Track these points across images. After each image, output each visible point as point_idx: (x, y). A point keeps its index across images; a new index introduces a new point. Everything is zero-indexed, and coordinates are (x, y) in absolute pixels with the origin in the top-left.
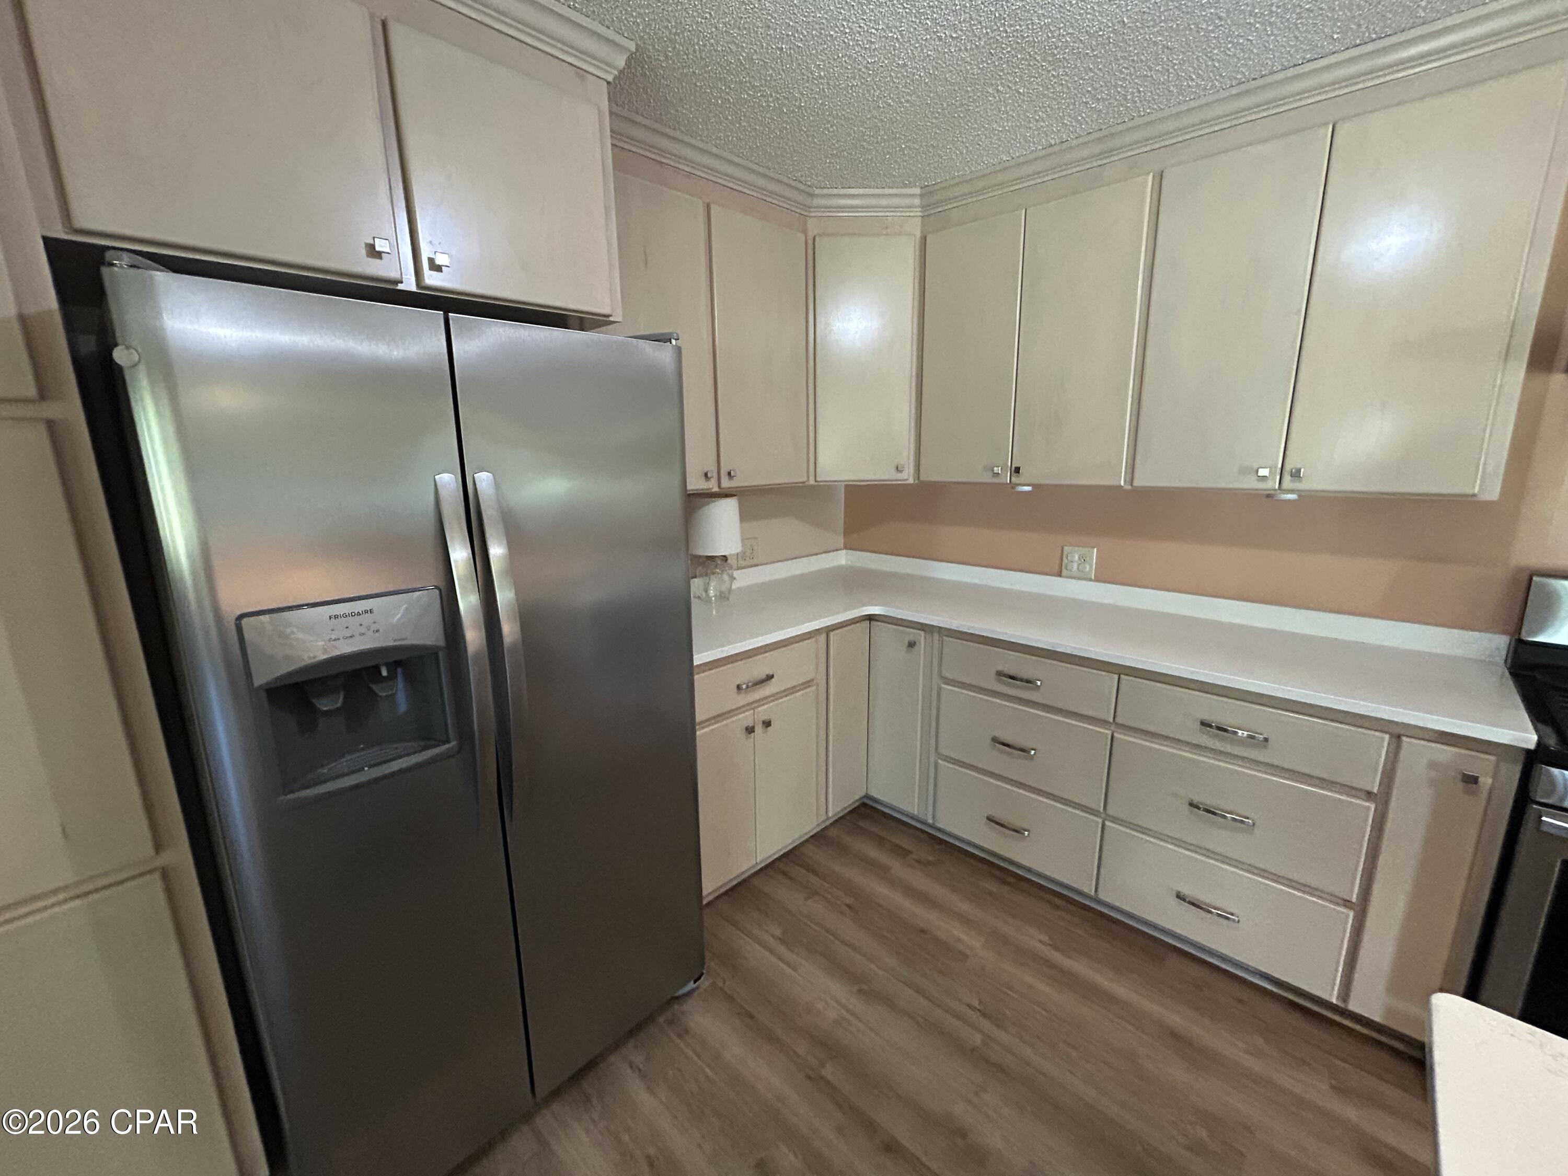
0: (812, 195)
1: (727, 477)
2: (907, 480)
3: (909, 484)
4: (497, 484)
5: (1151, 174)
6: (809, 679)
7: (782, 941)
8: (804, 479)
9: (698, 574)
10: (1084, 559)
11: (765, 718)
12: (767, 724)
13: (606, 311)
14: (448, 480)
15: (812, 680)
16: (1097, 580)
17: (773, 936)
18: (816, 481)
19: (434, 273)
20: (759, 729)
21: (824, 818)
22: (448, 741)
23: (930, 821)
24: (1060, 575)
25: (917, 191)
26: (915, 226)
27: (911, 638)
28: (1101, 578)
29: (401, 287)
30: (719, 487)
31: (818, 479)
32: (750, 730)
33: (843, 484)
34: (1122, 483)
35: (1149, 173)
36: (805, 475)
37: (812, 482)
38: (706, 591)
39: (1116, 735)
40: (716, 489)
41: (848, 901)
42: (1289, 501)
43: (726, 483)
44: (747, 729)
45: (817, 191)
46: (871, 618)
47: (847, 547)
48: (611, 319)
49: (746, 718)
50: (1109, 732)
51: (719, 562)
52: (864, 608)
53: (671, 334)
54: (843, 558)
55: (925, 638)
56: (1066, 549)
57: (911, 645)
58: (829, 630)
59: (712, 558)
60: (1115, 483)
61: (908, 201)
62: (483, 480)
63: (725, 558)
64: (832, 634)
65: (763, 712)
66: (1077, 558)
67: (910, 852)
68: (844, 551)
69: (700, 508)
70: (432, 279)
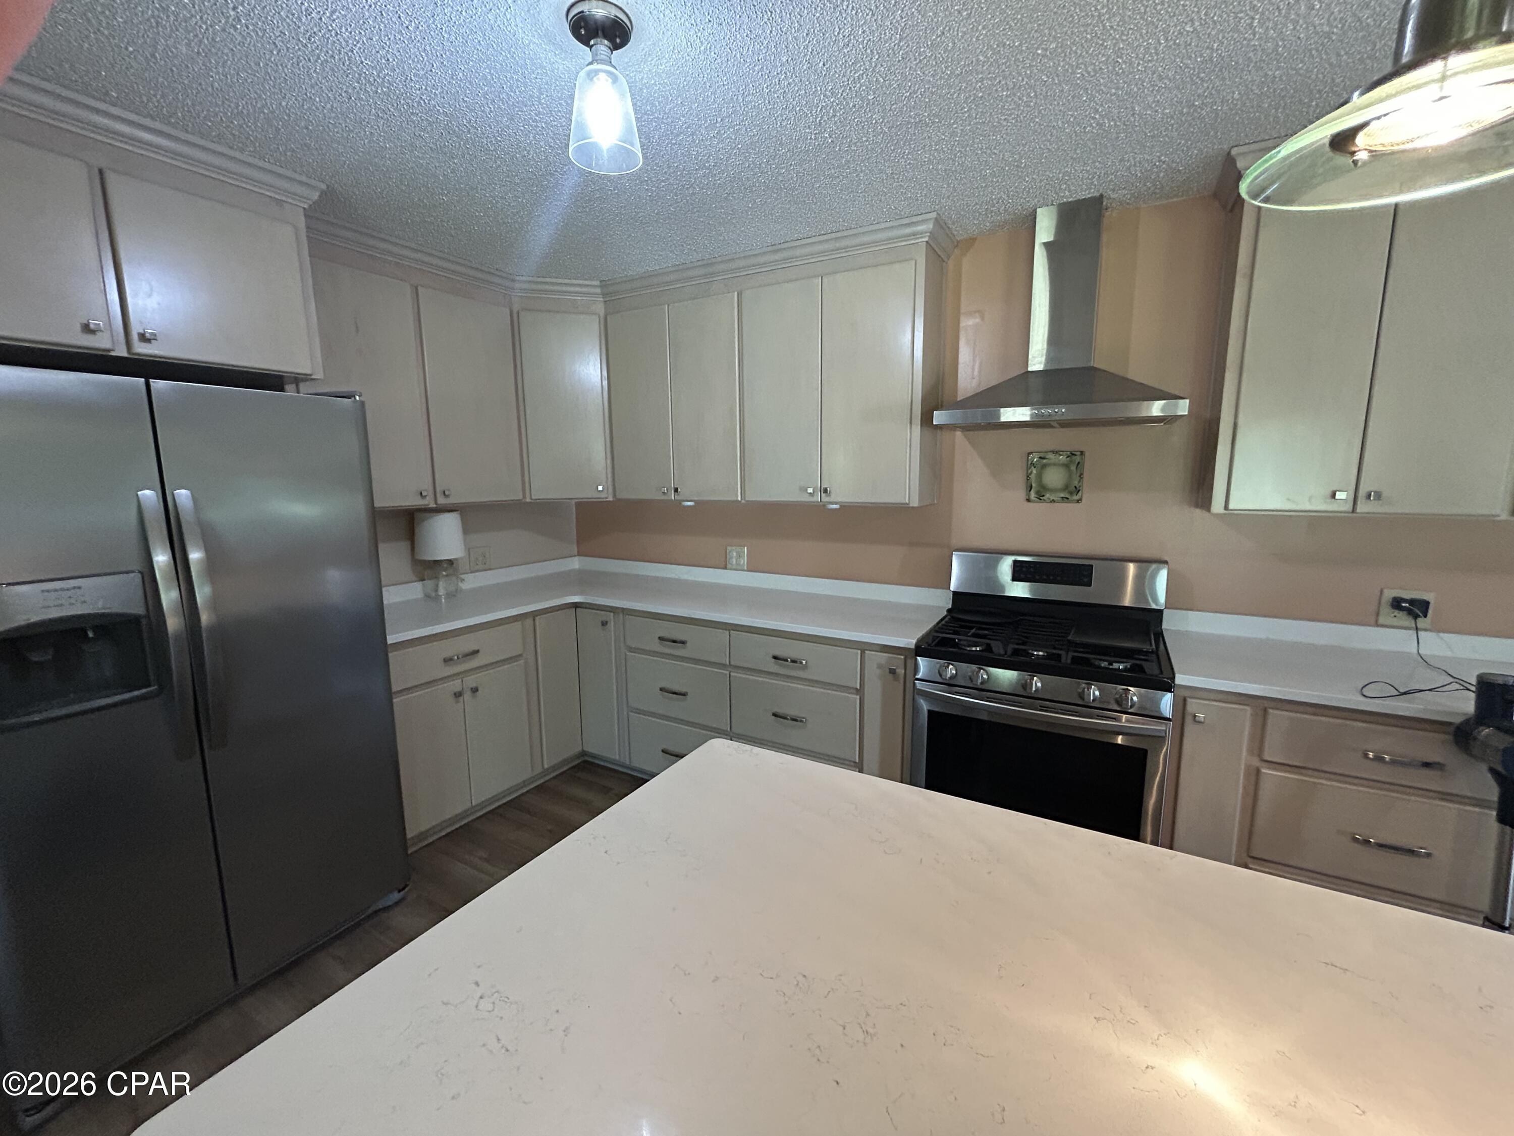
0: (513, 281)
1: (443, 496)
2: (606, 498)
3: (609, 501)
4: (194, 499)
5: (736, 293)
6: (518, 654)
7: (487, 860)
8: (521, 497)
9: (426, 577)
10: (739, 556)
11: (474, 685)
12: (475, 690)
13: (309, 372)
14: (149, 495)
15: (520, 655)
16: (749, 570)
17: (480, 858)
18: (531, 499)
19: (143, 344)
20: (467, 696)
21: (539, 770)
22: (149, 686)
23: (628, 762)
24: (725, 568)
25: (597, 283)
26: (600, 308)
27: (604, 619)
28: (753, 568)
29: (113, 354)
30: (436, 503)
31: (533, 497)
32: (458, 695)
33: (573, 502)
34: (739, 499)
35: (734, 292)
36: (521, 494)
37: (528, 500)
38: (436, 590)
39: (732, 674)
40: (433, 505)
41: (549, 827)
42: (836, 509)
43: (442, 500)
44: (455, 694)
45: (518, 278)
46: (576, 606)
47: (579, 554)
48: (313, 377)
49: (456, 685)
50: (728, 672)
51: (445, 565)
52: (567, 598)
53: (356, 391)
54: (575, 563)
55: (614, 618)
56: (729, 548)
57: (604, 624)
58: (534, 614)
59: (437, 563)
60: (734, 499)
61: (592, 290)
62: (183, 495)
63: (450, 562)
64: (537, 618)
65: (471, 681)
66: (735, 554)
67: (611, 789)
68: (576, 558)
69: (423, 521)
70: (142, 349)
